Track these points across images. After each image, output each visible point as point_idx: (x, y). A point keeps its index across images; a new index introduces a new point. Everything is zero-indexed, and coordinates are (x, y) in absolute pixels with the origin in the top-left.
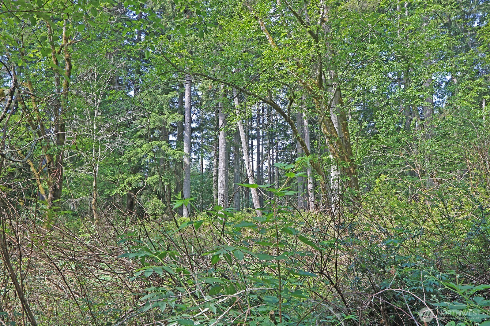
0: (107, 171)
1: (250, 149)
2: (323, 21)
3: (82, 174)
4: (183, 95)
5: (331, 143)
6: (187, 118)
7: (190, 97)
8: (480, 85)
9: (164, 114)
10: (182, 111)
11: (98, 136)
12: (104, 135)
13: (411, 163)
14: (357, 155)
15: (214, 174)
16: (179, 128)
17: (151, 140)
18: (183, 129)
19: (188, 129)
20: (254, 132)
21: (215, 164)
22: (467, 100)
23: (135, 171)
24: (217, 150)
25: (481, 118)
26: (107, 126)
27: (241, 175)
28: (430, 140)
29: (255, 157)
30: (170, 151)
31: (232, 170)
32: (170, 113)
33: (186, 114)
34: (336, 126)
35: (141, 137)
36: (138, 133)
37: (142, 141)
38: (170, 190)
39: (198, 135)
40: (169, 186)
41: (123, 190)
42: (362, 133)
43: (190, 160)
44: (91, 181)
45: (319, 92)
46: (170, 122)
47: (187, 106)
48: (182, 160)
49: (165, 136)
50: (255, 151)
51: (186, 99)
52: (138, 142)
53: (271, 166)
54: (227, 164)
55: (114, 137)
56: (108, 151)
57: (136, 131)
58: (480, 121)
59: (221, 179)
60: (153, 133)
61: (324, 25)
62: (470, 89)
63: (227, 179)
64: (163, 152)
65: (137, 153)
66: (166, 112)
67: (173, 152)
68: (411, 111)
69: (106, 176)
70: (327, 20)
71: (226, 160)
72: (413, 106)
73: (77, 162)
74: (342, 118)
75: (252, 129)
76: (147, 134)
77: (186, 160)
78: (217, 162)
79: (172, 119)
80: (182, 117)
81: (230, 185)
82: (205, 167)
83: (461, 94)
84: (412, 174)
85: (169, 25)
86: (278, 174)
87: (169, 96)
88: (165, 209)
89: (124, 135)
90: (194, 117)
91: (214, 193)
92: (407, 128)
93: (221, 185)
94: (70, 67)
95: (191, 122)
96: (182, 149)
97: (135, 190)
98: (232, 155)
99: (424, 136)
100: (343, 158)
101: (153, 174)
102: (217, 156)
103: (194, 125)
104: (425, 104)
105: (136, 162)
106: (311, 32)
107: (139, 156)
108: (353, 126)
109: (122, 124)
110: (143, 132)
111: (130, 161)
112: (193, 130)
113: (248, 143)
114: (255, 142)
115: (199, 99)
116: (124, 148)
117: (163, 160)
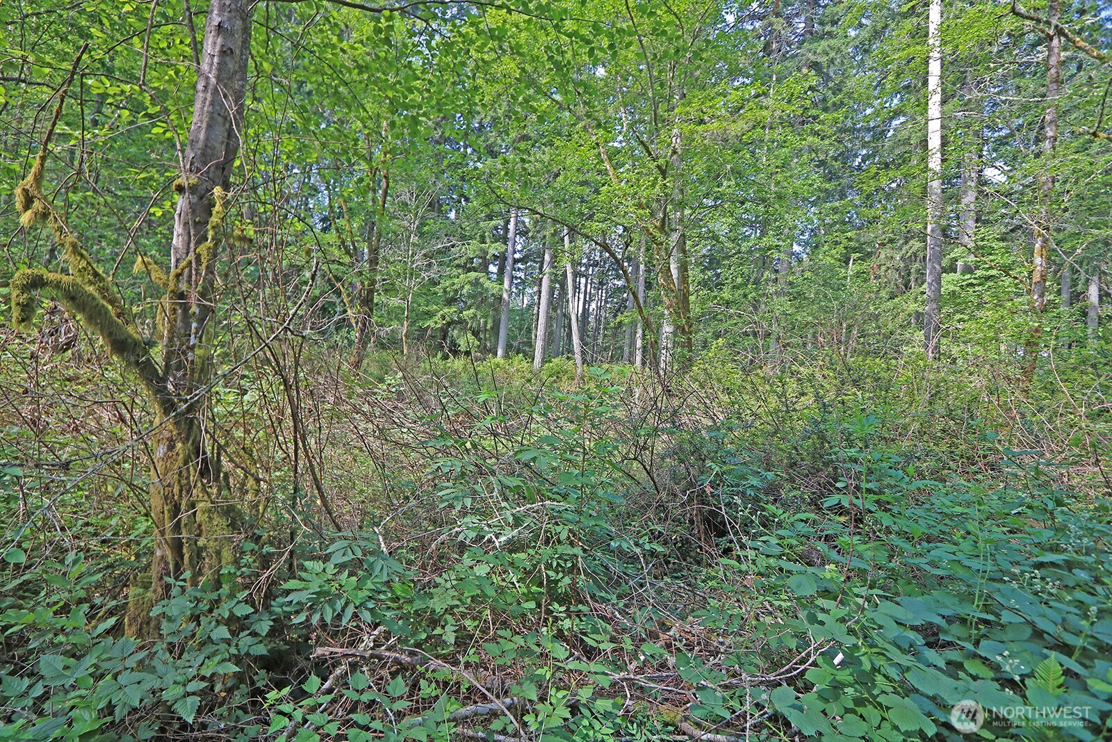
0: (421, 300)
1: (576, 288)
2: (674, 152)
3: (395, 302)
4: (508, 222)
5: (667, 296)
6: (510, 249)
7: (516, 225)
8: (850, 239)
9: (485, 243)
10: (505, 240)
11: (413, 263)
12: (420, 262)
13: (755, 323)
14: (695, 309)
15: (535, 312)
16: (501, 259)
17: (469, 270)
18: (505, 259)
19: (510, 261)
20: (583, 269)
21: (536, 301)
22: (832, 256)
23: (450, 302)
24: (540, 285)
25: (845, 278)
26: (423, 252)
27: (565, 315)
28: (783, 299)
29: (582, 296)
30: (487, 284)
31: (555, 309)
32: (492, 242)
33: (510, 244)
34: (675, 276)
35: (458, 266)
36: (456, 262)
37: (460, 271)
38: (486, 326)
39: (522, 267)
40: (486, 323)
41: (436, 323)
42: (704, 284)
43: (510, 296)
44: (403, 310)
45: (660, 237)
46: (492, 251)
47: (510, 235)
48: (501, 296)
49: (484, 267)
50: (583, 289)
51: (511, 226)
52: (455, 272)
53: (599, 308)
54: (550, 302)
55: (430, 265)
56: (423, 278)
57: (455, 259)
58: (843, 282)
59: (542, 320)
60: (472, 263)
61: (675, 157)
62: (837, 243)
63: (549, 319)
64: (482, 285)
65: (454, 284)
66: (488, 240)
67: (491, 286)
68: (765, 262)
69: (420, 305)
70: (679, 151)
71: (549, 299)
72: (768, 256)
73: (390, 290)
74: (683, 268)
75: (580, 264)
76: (465, 264)
77: (505, 296)
78: (539, 299)
79: (494, 249)
80: (505, 247)
81: (552, 326)
82: (526, 302)
83: (826, 248)
84: (755, 334)
85: (499, 141)
86: (606, 318)
87: (493, 223)
88: (479, 347)
89: (441, 264)
90: (519, 247)
91: (534, 332)
92: (757, 282)
93: (541, 327)
94: (388, 186)
95: (515, 252)
96: (502, 283)
97: (449, 324)
98: (556, 293)
99: (776, 293)
100: (678, 314)
101: (469, 308)
102: (540, 292)
103: (517, 256)
104: (783, 256)
105: (452, 294)
106: (658, 167)
107: (455, 287)
108: (694, 273)
109: (439, 252)
110: (462, 261)
111: (445, 291)
112: (516, 261)
113: (574, 281)
114: (583, 280)
115: (525, 227)
116: (440, 277)
117: (481, 294)
